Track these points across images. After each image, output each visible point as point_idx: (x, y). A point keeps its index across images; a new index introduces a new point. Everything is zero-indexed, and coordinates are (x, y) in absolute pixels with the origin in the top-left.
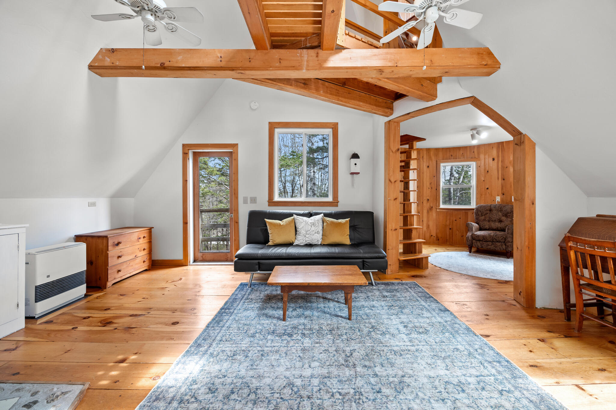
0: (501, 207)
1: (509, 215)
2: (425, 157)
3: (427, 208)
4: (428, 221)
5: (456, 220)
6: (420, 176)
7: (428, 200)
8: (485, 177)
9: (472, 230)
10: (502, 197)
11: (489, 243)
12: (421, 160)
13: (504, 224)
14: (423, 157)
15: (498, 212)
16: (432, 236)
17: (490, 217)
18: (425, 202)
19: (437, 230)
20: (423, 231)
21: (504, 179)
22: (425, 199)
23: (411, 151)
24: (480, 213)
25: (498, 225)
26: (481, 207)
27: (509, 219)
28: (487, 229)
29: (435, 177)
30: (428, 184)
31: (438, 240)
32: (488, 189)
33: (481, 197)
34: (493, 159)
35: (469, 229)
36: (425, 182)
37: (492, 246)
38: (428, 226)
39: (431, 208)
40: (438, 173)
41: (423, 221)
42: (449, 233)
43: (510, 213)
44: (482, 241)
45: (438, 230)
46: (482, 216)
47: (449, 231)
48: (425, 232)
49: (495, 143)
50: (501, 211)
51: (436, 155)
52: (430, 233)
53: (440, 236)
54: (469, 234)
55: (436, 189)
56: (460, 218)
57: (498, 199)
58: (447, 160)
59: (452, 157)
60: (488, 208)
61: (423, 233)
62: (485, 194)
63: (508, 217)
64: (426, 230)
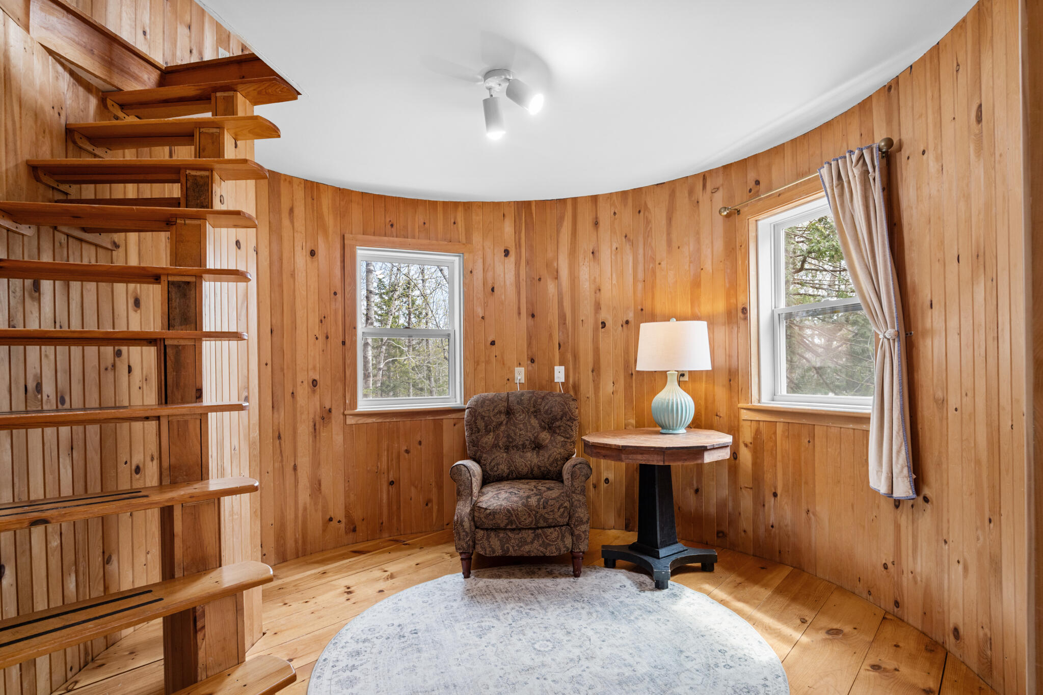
0: (536, 401)
1: (558, 423)
2: (300, 211)
3: (311, 416)
4: (316, 463)
5: (407, 451)
6: (281, 286)
7: (314, 383)
8: (485, 306)
9: (471, 494)
10: (530, 368)
11: (524, 534)
12: (286, 222)
13: (547, 456)
14: (291, 210)
15: (530, 417)
16: (331, 519)
17: (509, 436)
18: (303, 392)
19: (347, 496)
20: (296, 509)
21: (533, 316)
22: (303, 377)
23: (220, 127)
24: (481, 424)
25: (530, 459)
26: (482, 402)
27: (559, 437)
28: (505, 475)
29: (339, 296)
30: (314, 319)
31: (354, 530)
32: (493, 343)
33: (475, 370)
34: (507, 253)
35: (462, 489)
36: (300, 313)
37: (536, 544)
38: (316, 487)
39: (326, 415)
40: (348, 280)
41: (295, 468)
42: (388, 499)
43: (561, 419)
44: (505, 529)
45: (352, 496)
46: (488, 432)
47: (389, 491)
48: (305, 509)
49: (509, 202)
50: (536, 413)
51: (342, 214)
52: (325, 510)
53: (358, 514)
54: (463, 509)
55: (344, 343)
56: (420, 443)
57: (520, 375)
58: (376, 238)
59: (394, 229)
60: (502, 406)
61: (296, 517)
62: (488, 362)
63: (555, 432)
64: (308, 499)
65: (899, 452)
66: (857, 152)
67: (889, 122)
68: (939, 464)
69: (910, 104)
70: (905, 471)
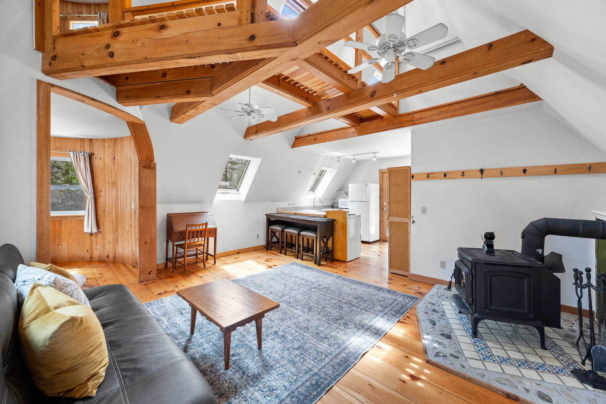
65: (94, 223)
66: (83, 153)
67: (90, 147)
68: (103, 224)
69: (96, 147)
70: (96, 226)
